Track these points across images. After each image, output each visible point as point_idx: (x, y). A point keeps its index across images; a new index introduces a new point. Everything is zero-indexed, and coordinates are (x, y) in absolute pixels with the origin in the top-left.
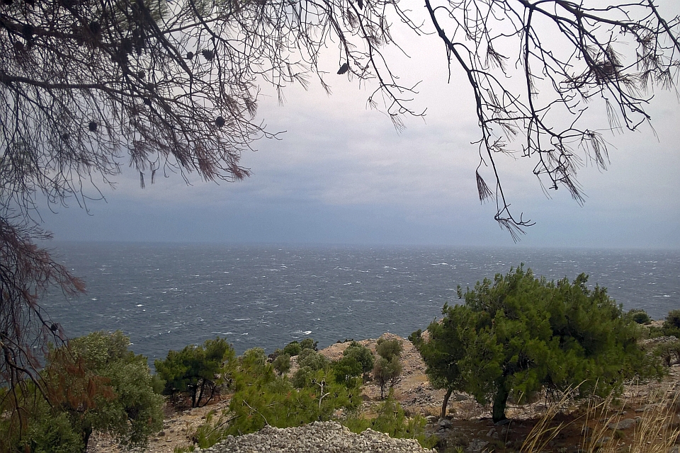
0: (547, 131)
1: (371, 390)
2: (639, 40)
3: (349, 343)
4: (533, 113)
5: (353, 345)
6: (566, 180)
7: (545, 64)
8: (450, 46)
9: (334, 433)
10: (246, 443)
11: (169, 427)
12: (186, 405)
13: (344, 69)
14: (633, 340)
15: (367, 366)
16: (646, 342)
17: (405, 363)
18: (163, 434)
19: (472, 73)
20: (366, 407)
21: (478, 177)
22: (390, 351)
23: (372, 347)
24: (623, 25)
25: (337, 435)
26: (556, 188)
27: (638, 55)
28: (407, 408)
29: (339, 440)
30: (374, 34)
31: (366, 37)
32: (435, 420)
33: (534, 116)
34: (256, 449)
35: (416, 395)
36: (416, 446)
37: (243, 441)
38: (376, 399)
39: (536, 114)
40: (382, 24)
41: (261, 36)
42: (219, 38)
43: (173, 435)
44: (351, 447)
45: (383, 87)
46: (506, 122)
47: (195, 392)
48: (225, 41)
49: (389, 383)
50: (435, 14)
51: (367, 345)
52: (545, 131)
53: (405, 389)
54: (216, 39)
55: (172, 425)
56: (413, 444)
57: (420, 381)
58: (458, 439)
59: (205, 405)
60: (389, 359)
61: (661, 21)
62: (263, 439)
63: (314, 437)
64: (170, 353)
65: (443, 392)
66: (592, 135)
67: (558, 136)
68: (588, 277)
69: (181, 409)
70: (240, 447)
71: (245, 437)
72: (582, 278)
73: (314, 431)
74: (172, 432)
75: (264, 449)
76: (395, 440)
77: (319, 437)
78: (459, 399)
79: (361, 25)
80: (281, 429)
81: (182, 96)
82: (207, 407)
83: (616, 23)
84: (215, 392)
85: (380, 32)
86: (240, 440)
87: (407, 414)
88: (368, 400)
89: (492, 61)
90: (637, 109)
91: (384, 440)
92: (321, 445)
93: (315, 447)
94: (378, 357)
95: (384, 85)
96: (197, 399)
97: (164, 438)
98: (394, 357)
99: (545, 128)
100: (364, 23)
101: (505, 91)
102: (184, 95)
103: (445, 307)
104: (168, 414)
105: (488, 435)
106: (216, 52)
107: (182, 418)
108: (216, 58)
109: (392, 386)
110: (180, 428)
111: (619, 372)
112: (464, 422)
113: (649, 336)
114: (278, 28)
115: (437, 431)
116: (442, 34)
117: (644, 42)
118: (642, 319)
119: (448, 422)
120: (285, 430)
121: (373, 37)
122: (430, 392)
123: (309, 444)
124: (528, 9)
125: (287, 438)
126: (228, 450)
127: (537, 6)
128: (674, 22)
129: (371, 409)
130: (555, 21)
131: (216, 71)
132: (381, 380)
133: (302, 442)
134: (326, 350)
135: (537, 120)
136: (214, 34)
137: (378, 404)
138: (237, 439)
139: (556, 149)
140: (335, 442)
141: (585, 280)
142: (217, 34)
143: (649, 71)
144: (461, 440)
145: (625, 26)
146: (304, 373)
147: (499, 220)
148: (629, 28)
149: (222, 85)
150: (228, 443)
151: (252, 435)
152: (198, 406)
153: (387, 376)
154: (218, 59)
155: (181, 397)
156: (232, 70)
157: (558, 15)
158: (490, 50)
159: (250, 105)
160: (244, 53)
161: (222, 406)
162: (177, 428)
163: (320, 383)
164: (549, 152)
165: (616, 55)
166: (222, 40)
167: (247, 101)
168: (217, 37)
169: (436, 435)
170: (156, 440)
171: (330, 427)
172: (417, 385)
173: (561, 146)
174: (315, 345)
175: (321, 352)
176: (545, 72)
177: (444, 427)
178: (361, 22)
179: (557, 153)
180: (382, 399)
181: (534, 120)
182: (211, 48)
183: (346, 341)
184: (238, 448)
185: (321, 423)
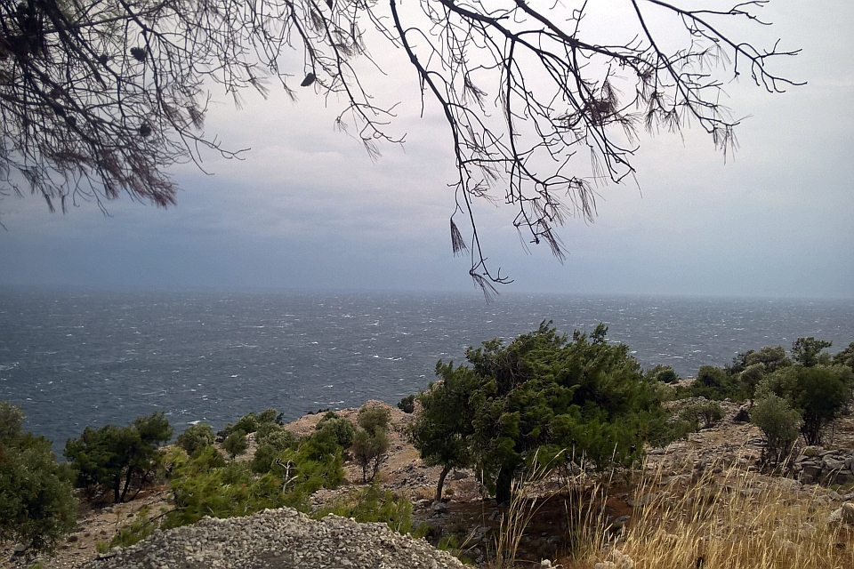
0: (531, 177)
1: (352, 471)
2: (639, 74)
3: (324, 414)
4: (516, 156)
5: (329, 416)
6: (548, 233)
7: (528, 104)
8: (424, 74)
9: (288, 521)
10: (177, 538)
11: (83, 529)
12: (106, 500)
13: (310, 79)
14: (657, 402)
15: (345, 444)
16: (671, 404)
17: (394, 438)
18: (74, 539)
19: (449, 106)
20: (344, 492)
21: (453, 225)
22: (376, 422)
23: (353, 418)
24: (621, 57)
25: (291, 523)
26: (537, 241)
27: (638, 92)
28: (395, 491)
29: (294, 528)
30: (344, 41)
31: (333, 44)
32: (427, 504)
33: (516, 160)
34: (189, 544)
35: (406, 475)
36: (384, 529)
37: (173, 535)
38: (356, 482)
39: (519, 157)
40: (353, 30)
41: (206, 30)
42: (151, 31)
43: (88, 539)
44: (307, 535)
45: (354, 107)
46: (486, 164)
47: (119, 483)
48: (158, 35)
49: (372, 463)
50: (407, 36)
51: (346, 416)
52: (528, 177)
53: (393, 468)
54: (148, 33)
55: (87, 527)
56: (382, 527)
57: (411, 457)
58: (455, 526)
59: (132, 499)
60: (372, 432)
61: (660, 55)
62: (198, 531)
63: (263, 527)
64: (87, 431)
65: (439, 469)
66: (580, 184)
67: (543, 184)
68: (607, 328)
69: (99, 506)
70: (169, 543)
71: (177, 530)
72: (600, 331)
73: (263, 520)
74: (87, 535)
75: (199, 543)
76: (359, 526)
77: (269, 527)
78: (458, 477)
79: (328, 32)
80: (222, 520)
81: (95, 106)
82: (134, 502)
83: (615, 55)
84: (146, 482)
85: (351, 40)
86: (169, 534)
87: (395, 498)
88: (347, 483)
89: (470, 95)
90: (621, 160)
91: (347, 525)
92: (271, 535)
93: (263, 538)
94: (361, 429)
95: (356, 104)
96: (121, 492)
97: (76, 544)
98: (378, 429)
99: (528, 174)
100: (332, 28)
101: (485, 130)
102: (97, 106)
103: (438, 366)
104: (82, 513)
105: (491, 518)
106: (149, 49)
107: (101, 517)
108: (149, 57)
109: (377, 465)
110: (99, 529)
111: (637, 435)
112: (462, 505)
113: (676, 397)
114: (227, 19)
115: (431, 517)
116: (414, 59)
117: (645, 76)
118: (669, 377)
119: (443, 505)
120: (227, 520)
121: (342, 45)
122: (424, 471)
123: (256, 535)
124: (509, 40)
125: (229, 530)
126: (154, 546)
127: (519, 37)
128: (675, 58)
129: (350, 495)
130: (539, 55)
131: (150, 73)
132: (363, 460)
133: (247, 533)
134: (293, 424)
135: (520, 164)
136: (144, 27)
137: (360, 489)
138: (166, 533)
139: (542, 197)
140: (288, 531)
141: (604, 333)
142: (148, 27)
143: (653, 111)
144: (459, 526)
145: (624, 58)
146: (265, 455)
147: (472, 275)
148: (628, 62)
149: (159, 90)
150: (154, 538)
151: (185, 527)
152: (122, 501)
153: (370, 452)
154: (152, 59)
155: (100, 489)
156: (171, 72)
157: (543, 49)
158: (468, 84)
159: (196, 117)
160: (185, 50)
161: (155, 499)
162: (95, 530)
163: (286, 465)
164: (534, 199)
165: (615, 91)
166: (156, 34)
167: (192, 111)
168: (149, 30)
169: (427, 522)
170: (65, 548)
171: (284, 515)
172: (408, 463)
173: (546, 193)
174: (279, 418)
175: (287, 427)
176: (527, 112)
177: (439, 512)
178: (327, 28)
179: (543, 201)
180: (364, 482)
181: (517, 164)
182: (142, 45)
183: (320, 411)
184: (166, 544)
185: (273, 511)
